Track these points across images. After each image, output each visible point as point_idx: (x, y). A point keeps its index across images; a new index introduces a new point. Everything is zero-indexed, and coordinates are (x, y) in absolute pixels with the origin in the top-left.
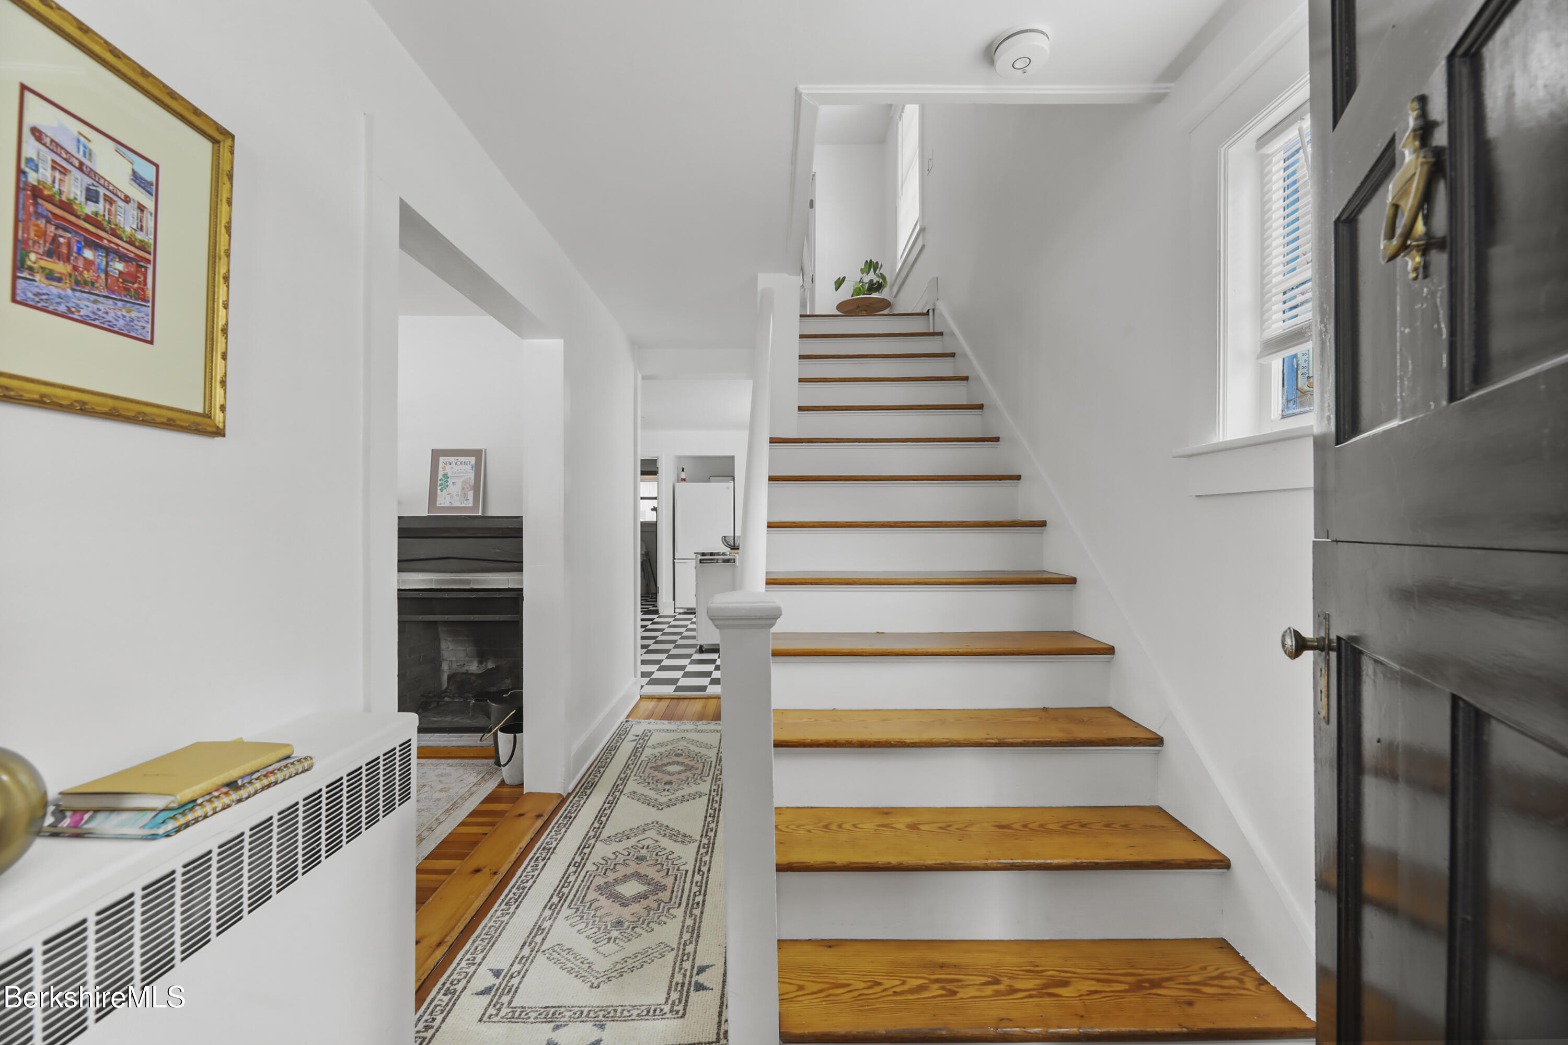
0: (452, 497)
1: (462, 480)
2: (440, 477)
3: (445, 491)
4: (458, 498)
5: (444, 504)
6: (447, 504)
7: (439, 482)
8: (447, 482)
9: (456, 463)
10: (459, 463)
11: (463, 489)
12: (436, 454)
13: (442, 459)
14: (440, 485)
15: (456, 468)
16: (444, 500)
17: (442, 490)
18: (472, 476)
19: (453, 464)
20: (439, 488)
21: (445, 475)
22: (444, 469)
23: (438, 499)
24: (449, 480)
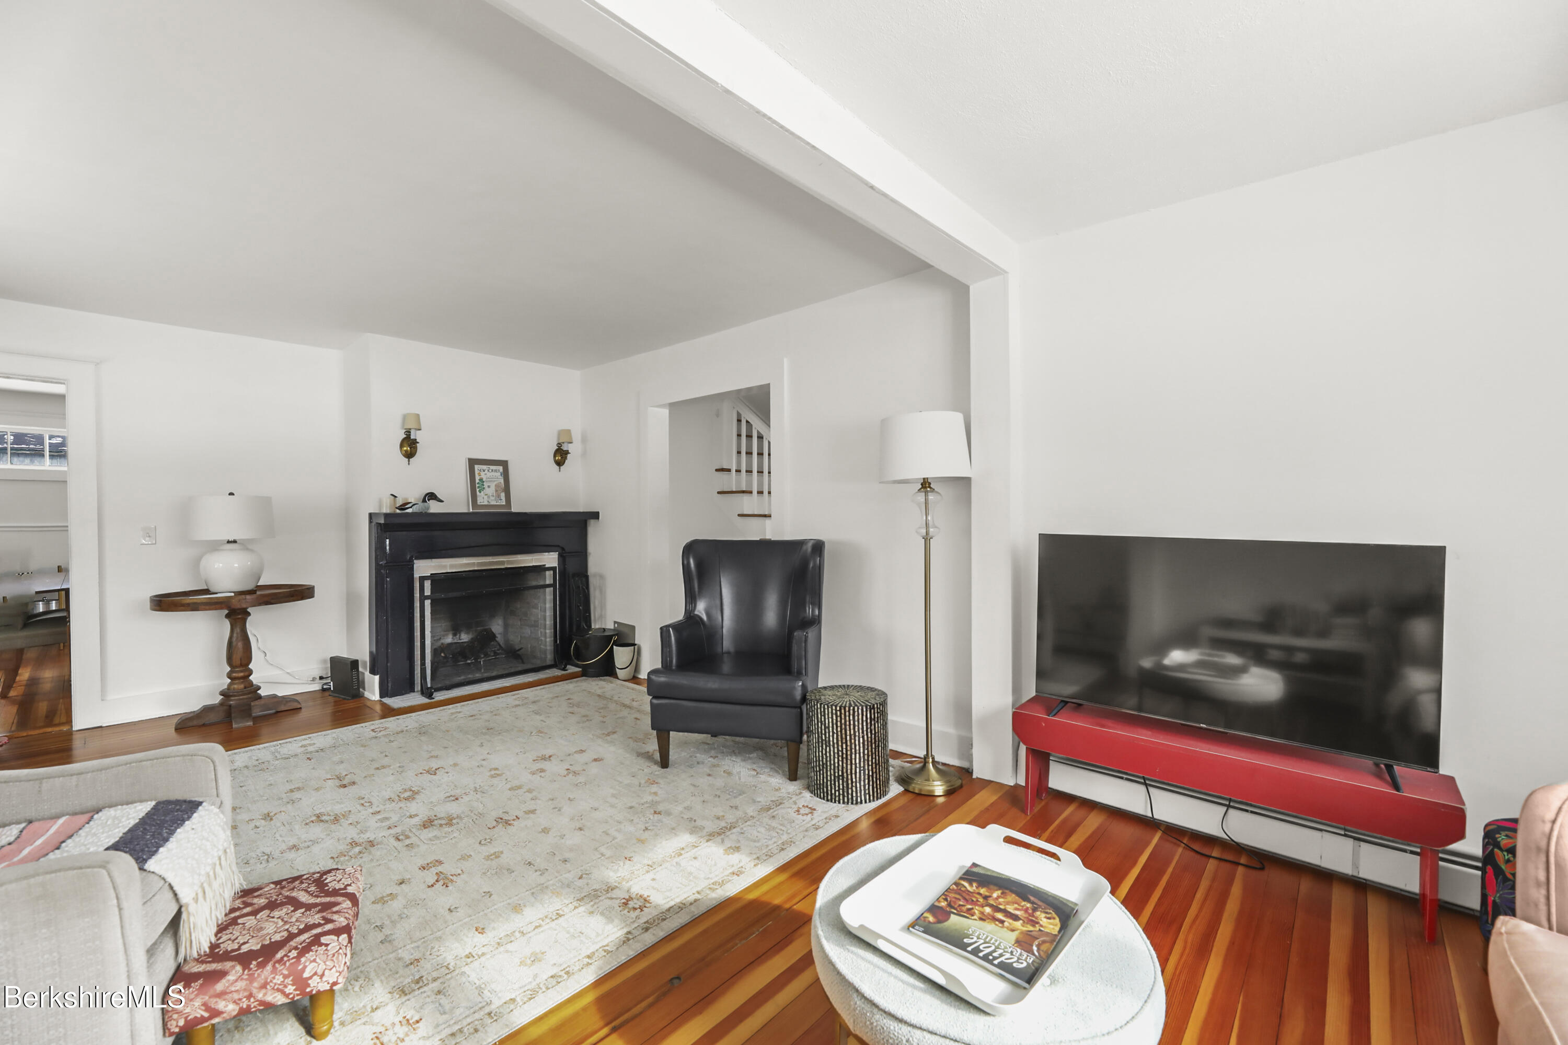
0: (489, 497)
1: (495, 483)
2: (477, 481)
3: (482, 492)
4: (494, 498)
5: (483, 502)
6: (486, 503)
7: (477, 485)
8: (483, 485)
9: (488, 471)
10: (490, 471)
11: (496, 491)
12: (472, 463)
13: (476, 467)
14: (478, 487)
15: (489, 474)
16: (482, 499)
17: (480, 492)
18: (502, 481)
19: (486, 471)
20: (478, 490)
21: (481, 480)
22: (479, 475)
23: (478, 499)
24: (484, 483)
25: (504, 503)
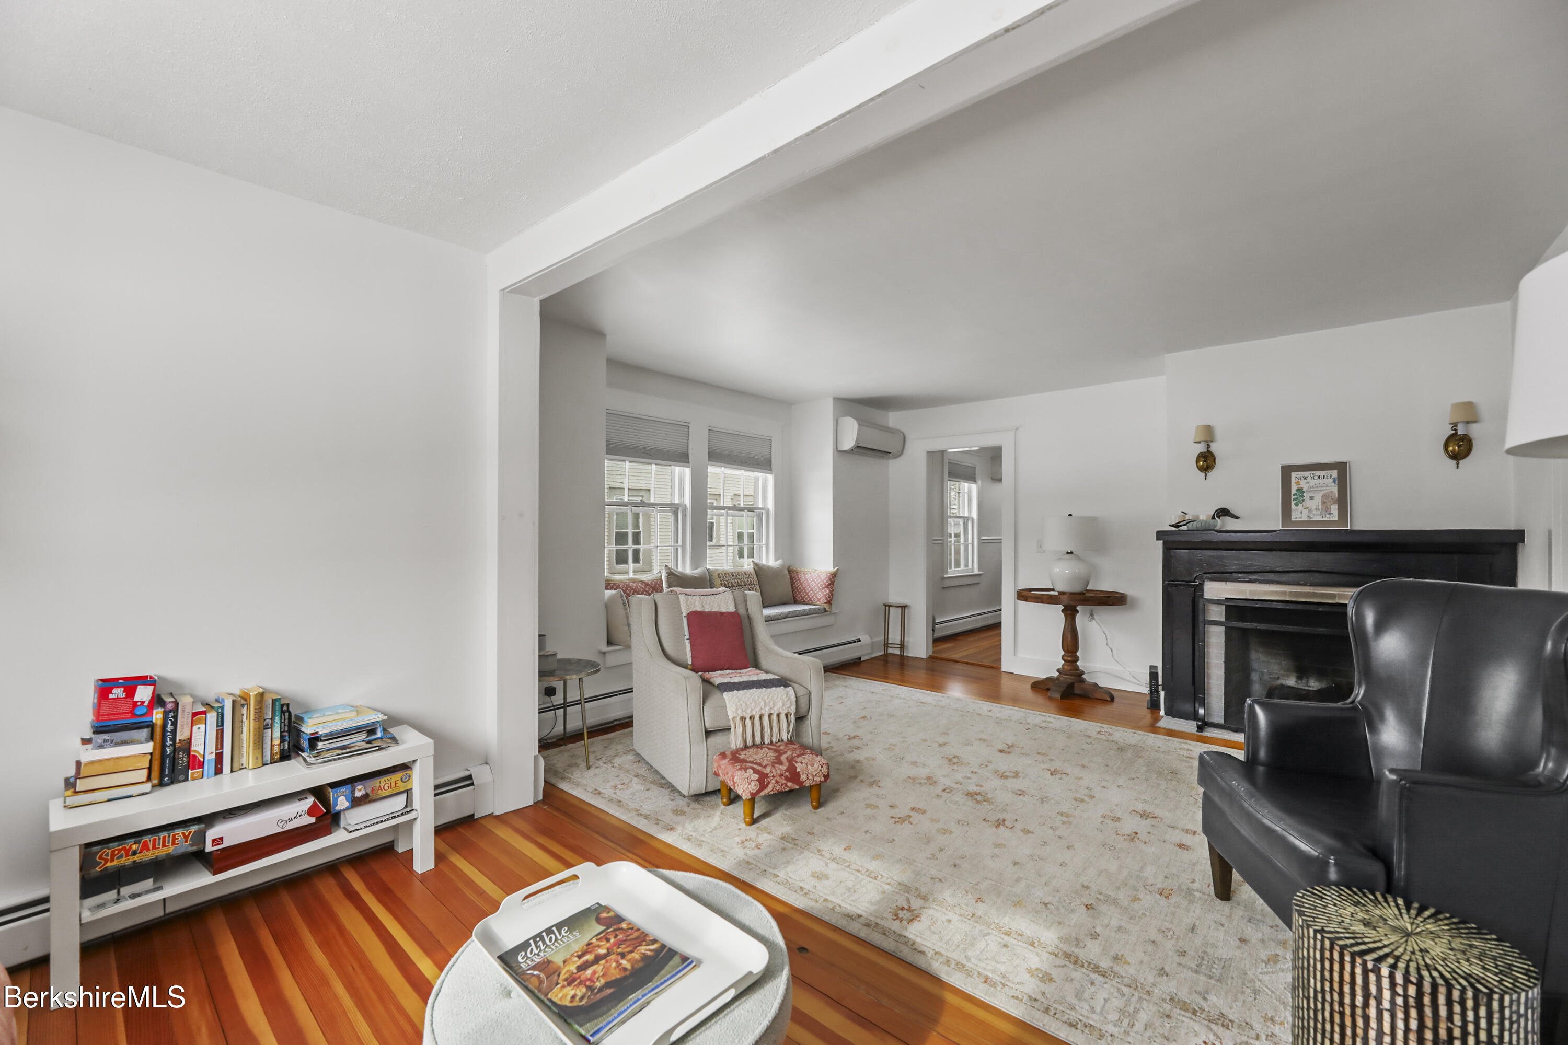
0: (1310, 511)
1: (1321, 494)
2: (1293, 491)
3: (1300, 505)
4: (1318, 512)
5: (1301, 518)
6: (1305, 518)
7: (1293, 497)
8: (1303, 496)
9: (1313, 478)
10: (1316, 477)
11: (1323, 503)
12: (1287, 471)
13: (1294, 475)
14: (1294, 500)
15: (1312, 482)
16: (1299, 513)
17: (1296, 505)
18: (1335, 490)
19: (1309, 479)
20: (1293, 503)
21: (1300, 491)
22: (1298, 483)
23: (1293, 514)
24: (1304, 494)
25: (1336, 519)
